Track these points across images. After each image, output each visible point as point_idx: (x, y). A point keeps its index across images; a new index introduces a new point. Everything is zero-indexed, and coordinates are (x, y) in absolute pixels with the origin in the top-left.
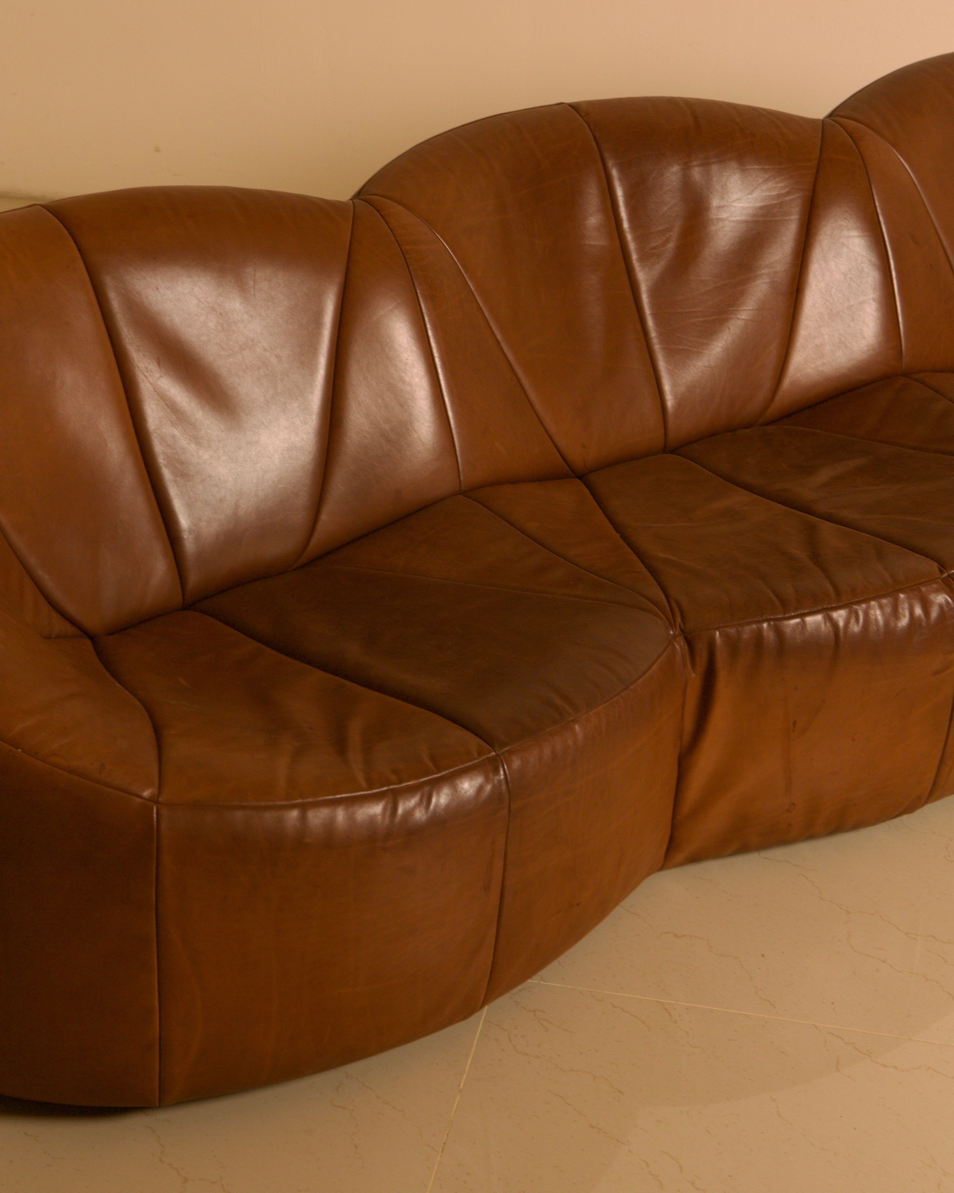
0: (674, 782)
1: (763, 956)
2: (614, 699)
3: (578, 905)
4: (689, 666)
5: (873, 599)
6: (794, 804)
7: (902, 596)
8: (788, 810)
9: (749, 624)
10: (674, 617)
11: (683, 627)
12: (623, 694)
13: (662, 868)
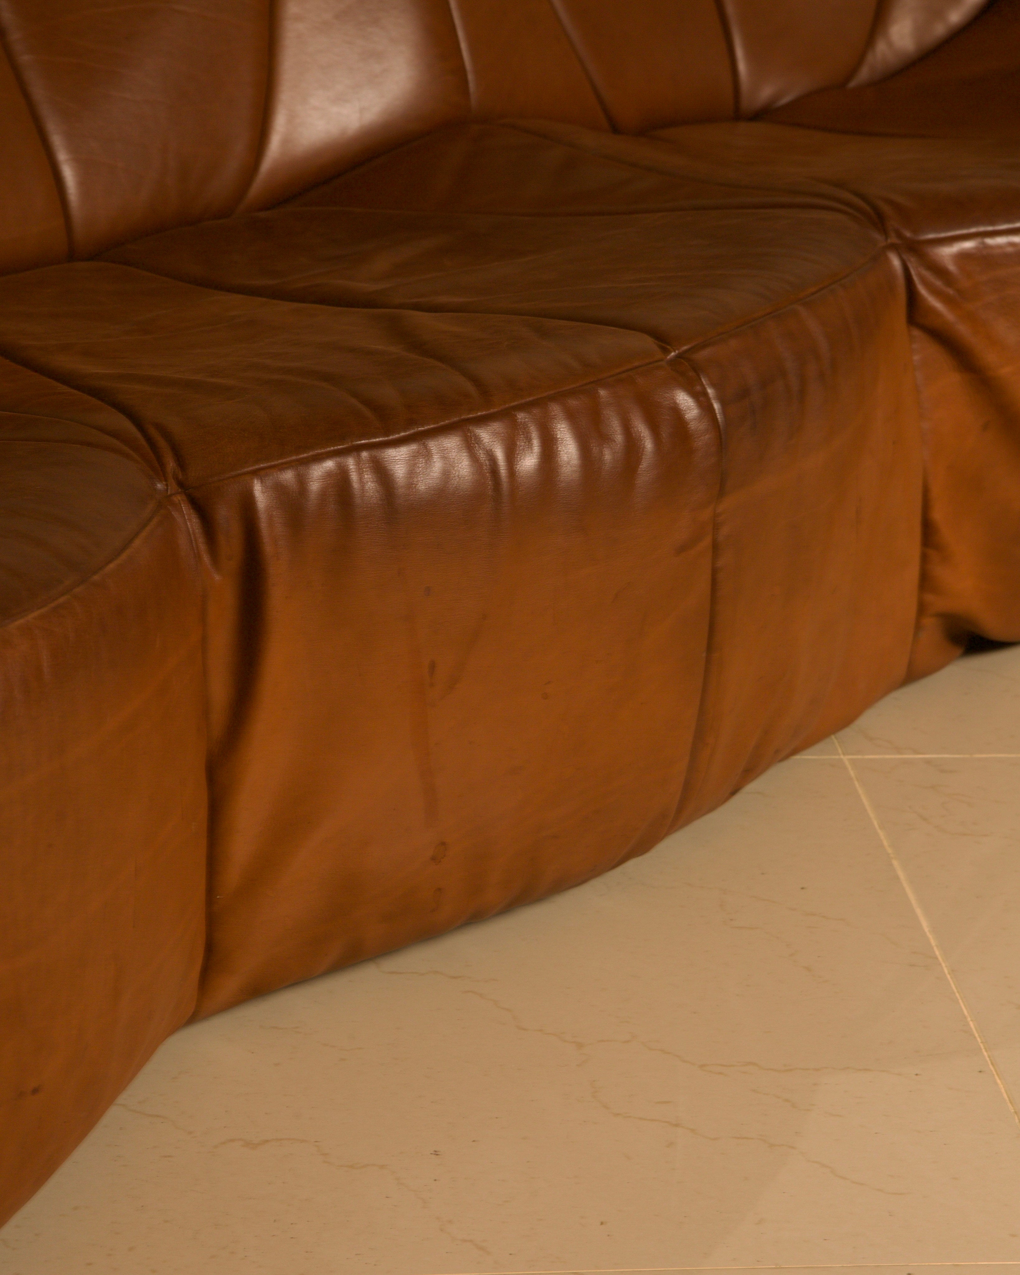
0: (203, 814)
1: (436, 1153)
2: (61, 600)
3: (35, 1091)
4: (206, 559)
5: (553, 398)
6: (443, 844)
7: (602, 393)
8: (433, 859)
9: (319, 459)
10: (159, 459)
11: (180, 476)
12: (77, 590)
13: (194, 1018)
